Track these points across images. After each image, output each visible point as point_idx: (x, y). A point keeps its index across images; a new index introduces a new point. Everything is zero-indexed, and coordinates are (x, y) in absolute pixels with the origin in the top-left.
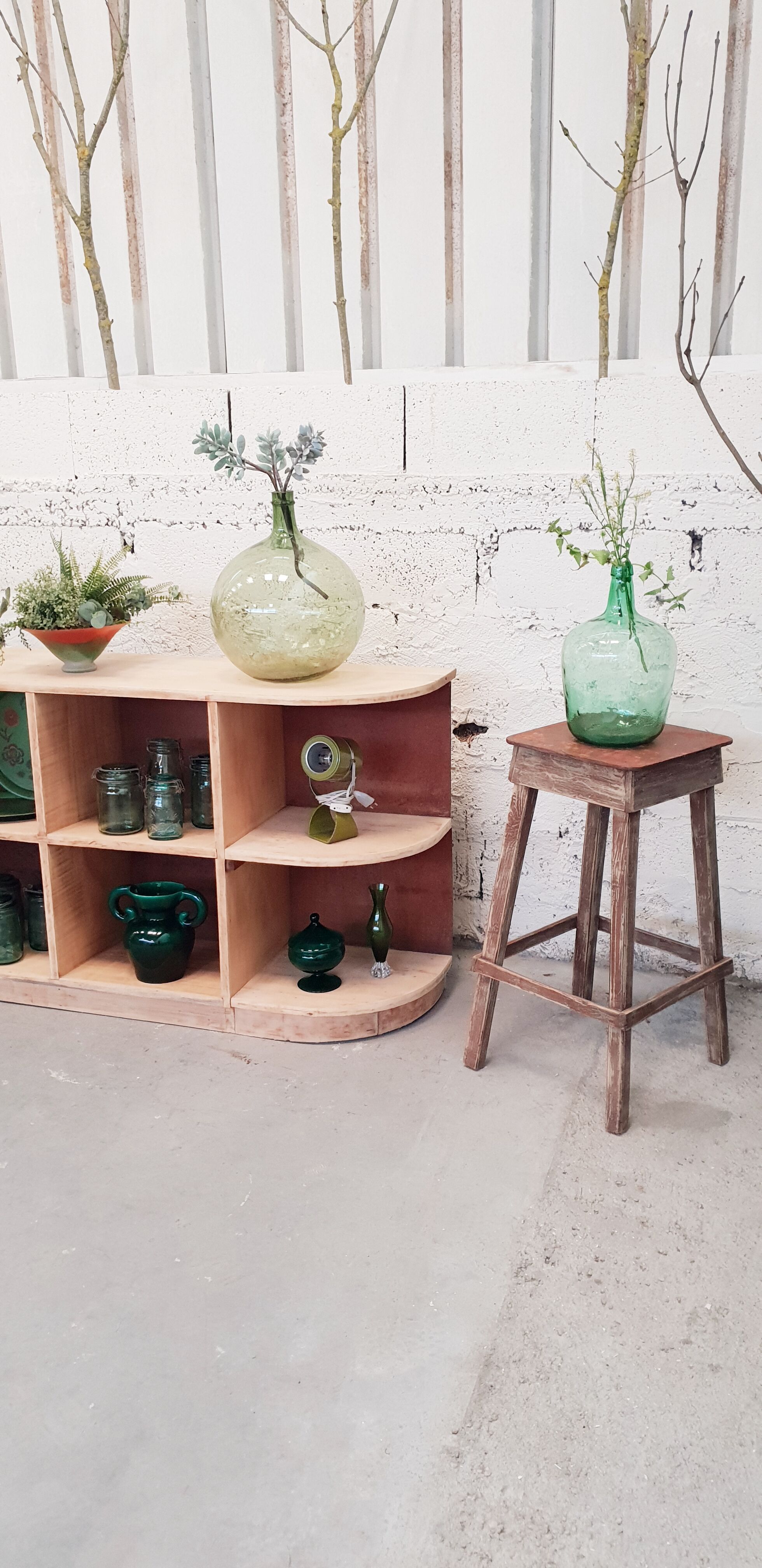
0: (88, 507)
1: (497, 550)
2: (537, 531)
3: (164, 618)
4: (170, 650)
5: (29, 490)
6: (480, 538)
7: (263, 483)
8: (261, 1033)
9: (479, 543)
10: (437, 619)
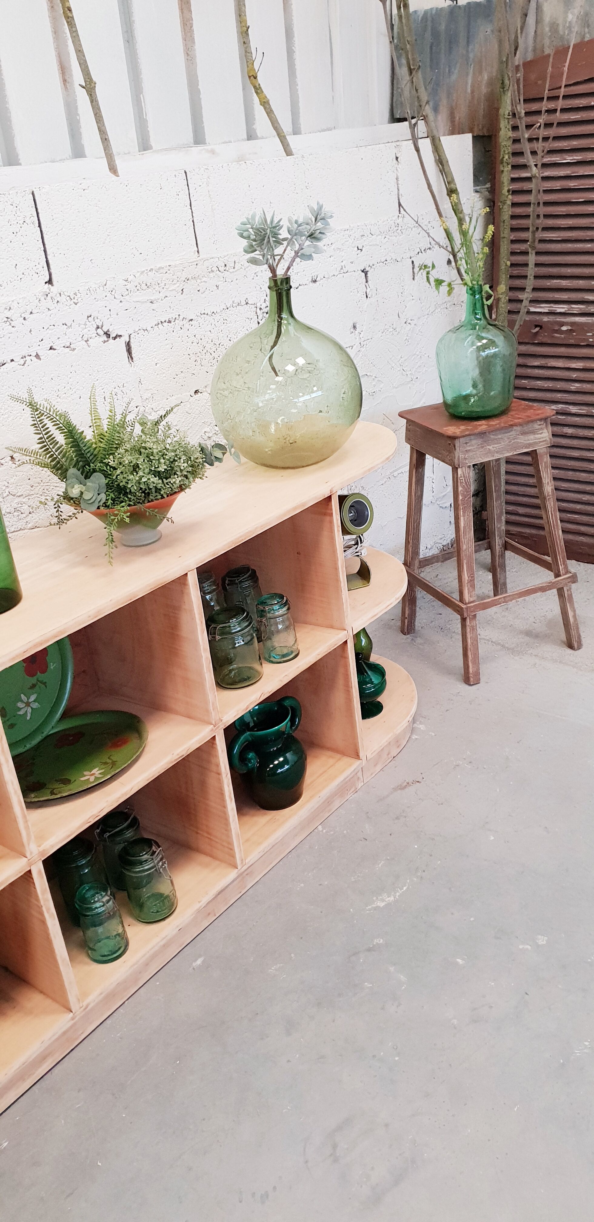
3: (12, 480)
4: (24, 515)
8: (379, 767)
9: (258, 309)
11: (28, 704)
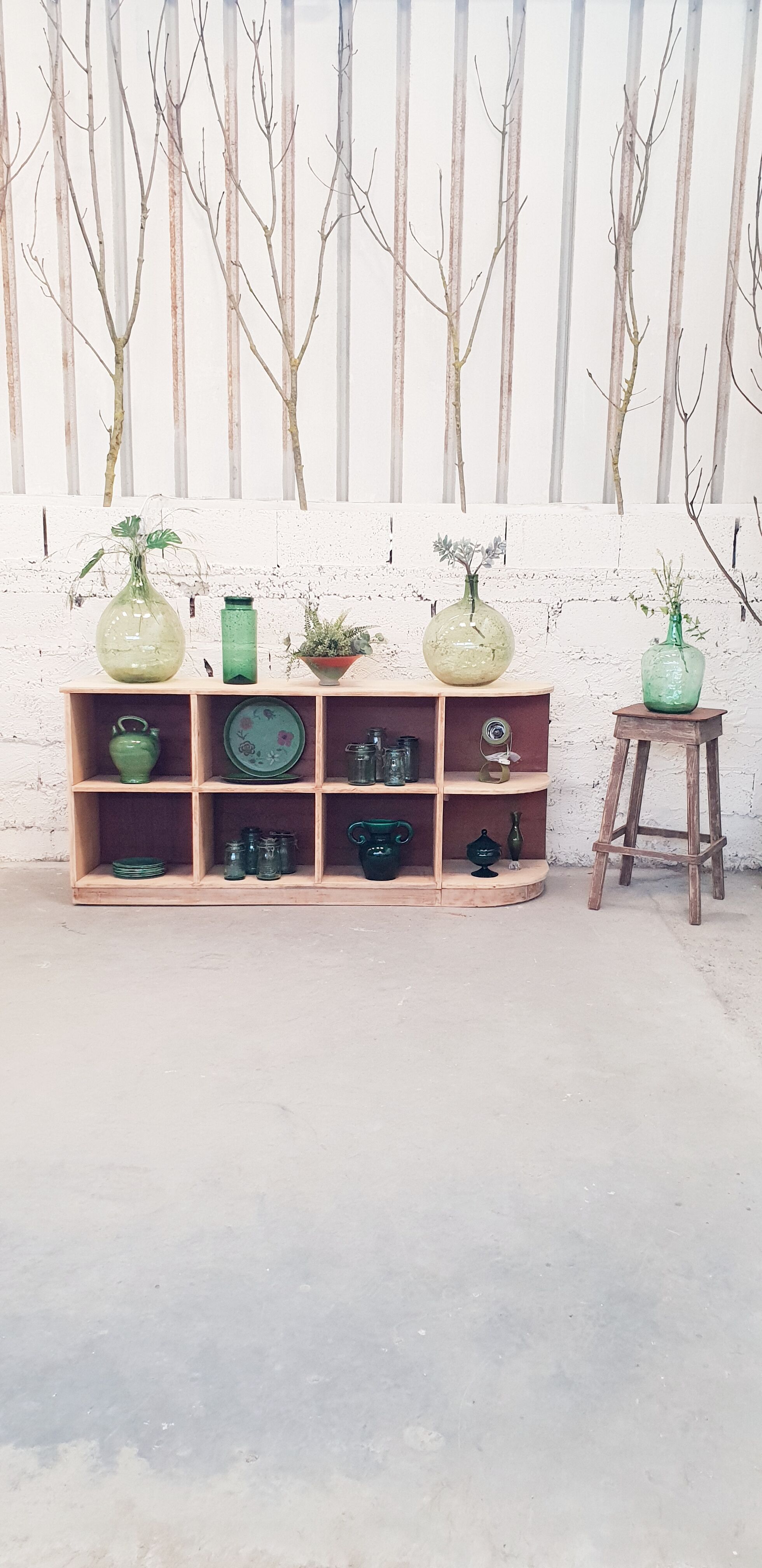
0: (287, 586)
1: (560, 612)
2: (585, 601)
5: (244, 574)
6: (551, 605)
7: (412, 571)
8: (459, 903)
9: (550, 608)
10: (522, 654)
11: (273, 757)
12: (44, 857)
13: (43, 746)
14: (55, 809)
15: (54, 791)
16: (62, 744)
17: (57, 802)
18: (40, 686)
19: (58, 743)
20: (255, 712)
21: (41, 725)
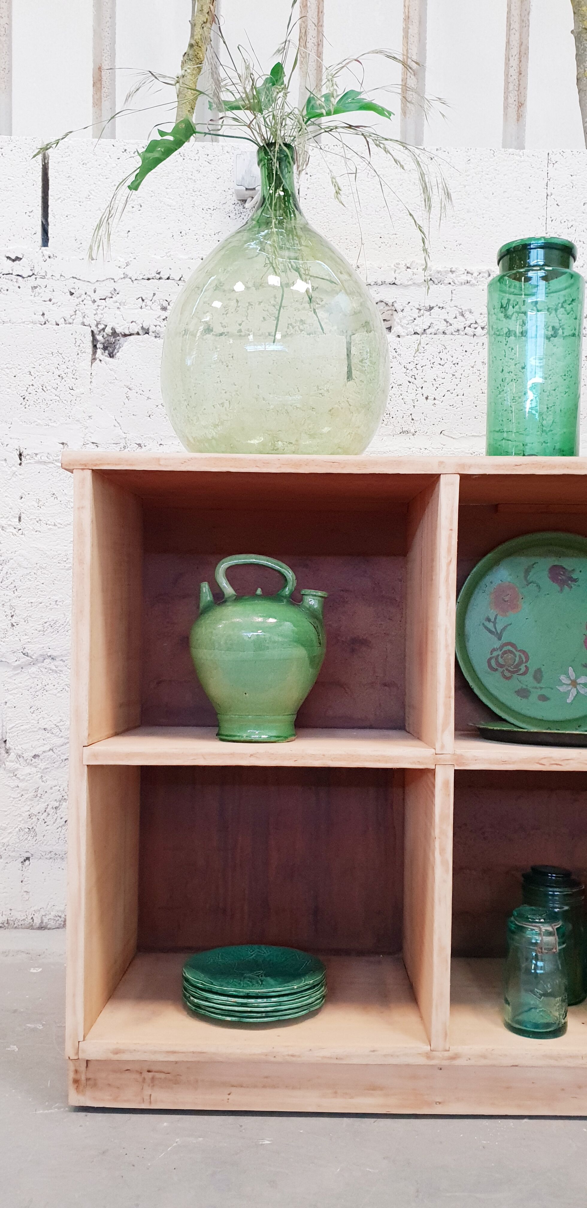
11: (574, 684)
12: (5, 918)
13: (15, 668)
14: (34, 811)
15: (34, 770)
16: (57, 662)
17: (40, 791)
18: (15, 531)
19: (48, 660)
20: (527, 572)
21: (13, 620)
